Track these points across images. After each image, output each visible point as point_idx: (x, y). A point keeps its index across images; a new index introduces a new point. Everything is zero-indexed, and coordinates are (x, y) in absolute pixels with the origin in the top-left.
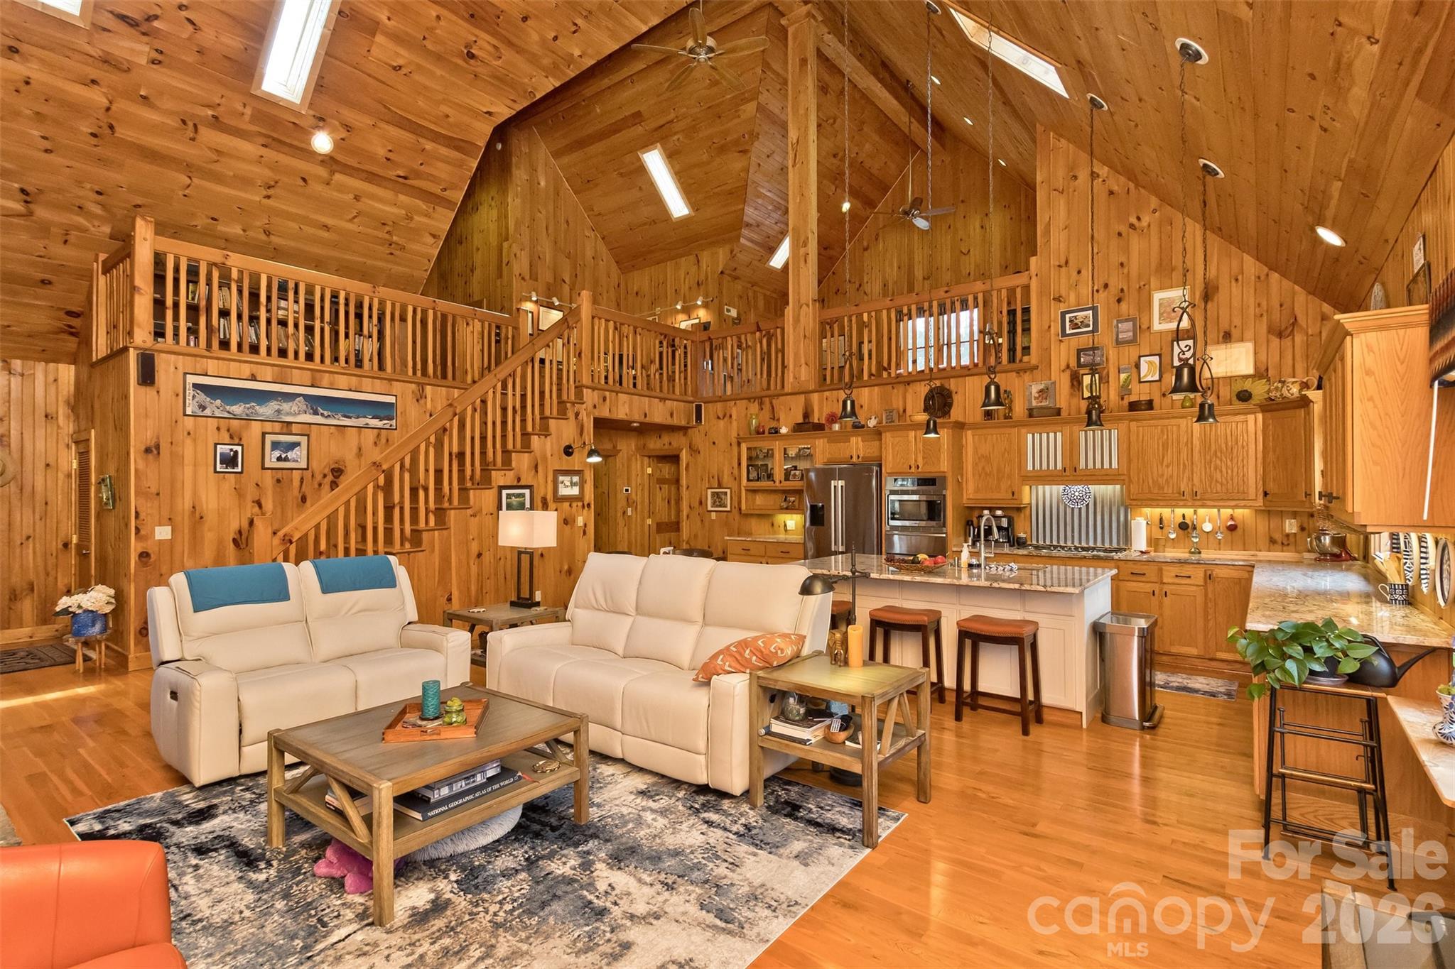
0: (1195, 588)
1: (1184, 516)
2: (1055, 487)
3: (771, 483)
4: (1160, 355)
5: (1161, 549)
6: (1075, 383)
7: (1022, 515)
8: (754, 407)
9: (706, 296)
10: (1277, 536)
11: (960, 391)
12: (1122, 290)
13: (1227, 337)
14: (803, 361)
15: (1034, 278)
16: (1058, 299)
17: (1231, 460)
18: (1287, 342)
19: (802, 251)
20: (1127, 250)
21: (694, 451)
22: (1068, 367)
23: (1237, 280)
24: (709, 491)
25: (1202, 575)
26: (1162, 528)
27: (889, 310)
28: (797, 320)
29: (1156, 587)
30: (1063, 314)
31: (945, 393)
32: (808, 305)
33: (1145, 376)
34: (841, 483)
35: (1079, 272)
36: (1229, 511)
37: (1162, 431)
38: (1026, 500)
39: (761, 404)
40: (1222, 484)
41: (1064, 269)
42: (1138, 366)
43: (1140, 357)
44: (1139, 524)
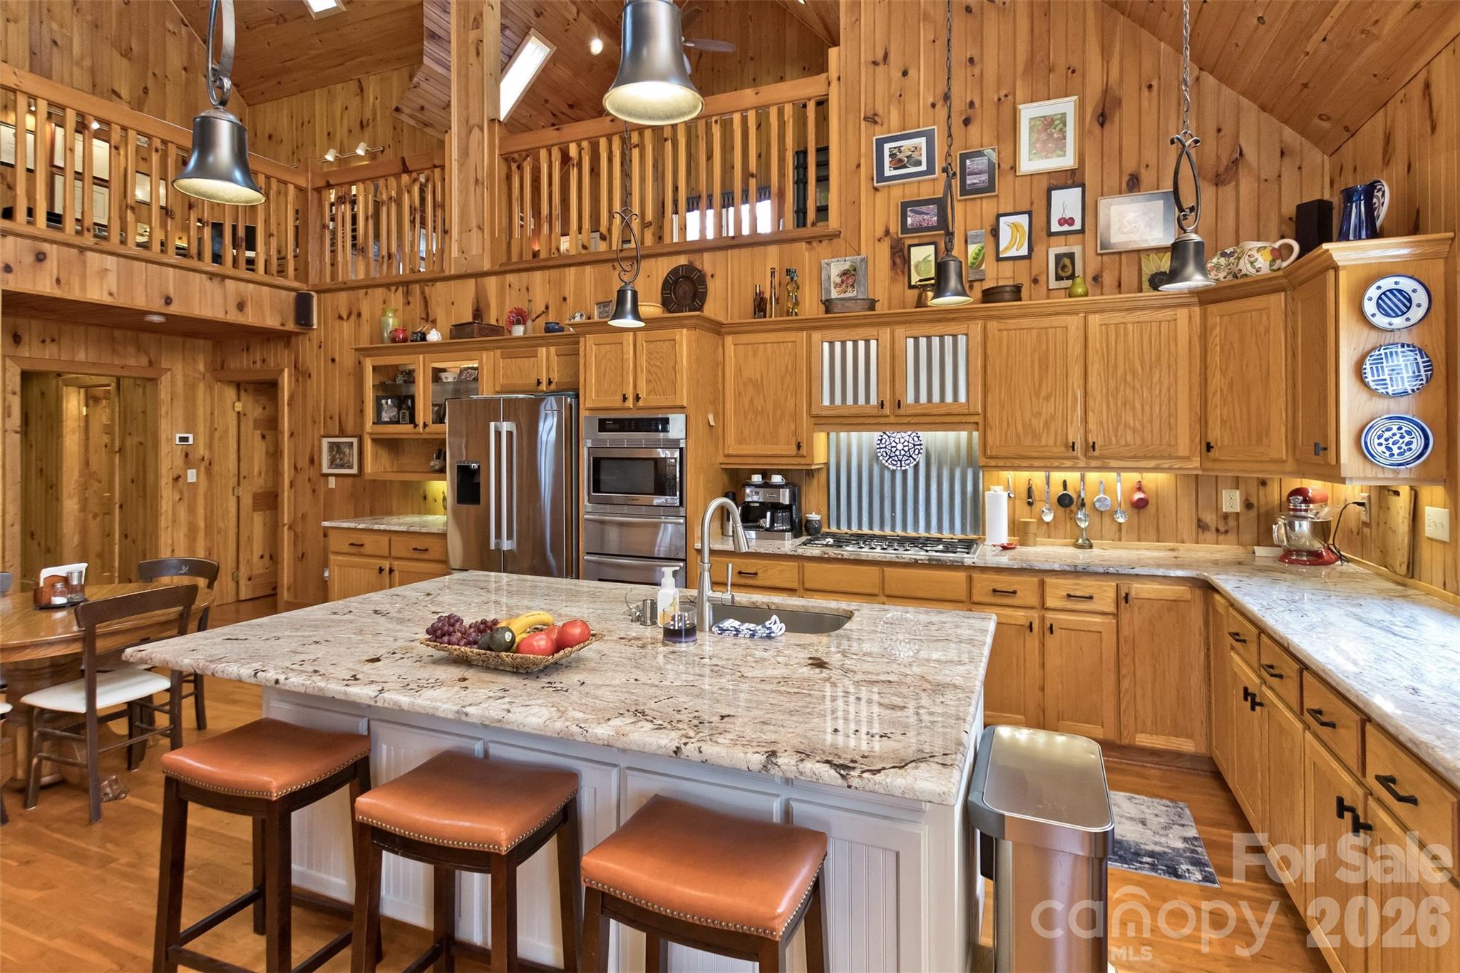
0: (1098, 619)
1: (1065, 483)
2: (866, 436)
3: (408, 428)
4: (1030, 213)
5: (1031, 540)
6: (898, 261)
7: (815, 482)
8: (397, 298)
9: (373, 144)
10: (1209, 518)
11: (719, 273)
12: (972, 104)
13: (1133, 184)
14: (474, 224)
15: (834, 83)
16: (872, 119)
17: (1150, 389)
18: (1228, 190)
19: (473, 35)
20: (980, 38)
21: (301, 374)
22: (887, 233)
23: (1150, 87)
24: (325, 442)
25: (1112, 594)
26: (1030, 504)
27: (609, 138)
28: (465, 152)
29: (1034, 615)
30: (880, 143)
31: (695, 276)
32: (482, 129)
33: (1006, 249)
34: (506, 427)
35: (905, 73)
36: (1134, 477)
37: (1039, 336)
38: (820, 457)
39: (407, 294)
40: (1134, 430)
41: (881, 68)
42: (995, 232)
43: (999, 216)
44: (997, 497)
